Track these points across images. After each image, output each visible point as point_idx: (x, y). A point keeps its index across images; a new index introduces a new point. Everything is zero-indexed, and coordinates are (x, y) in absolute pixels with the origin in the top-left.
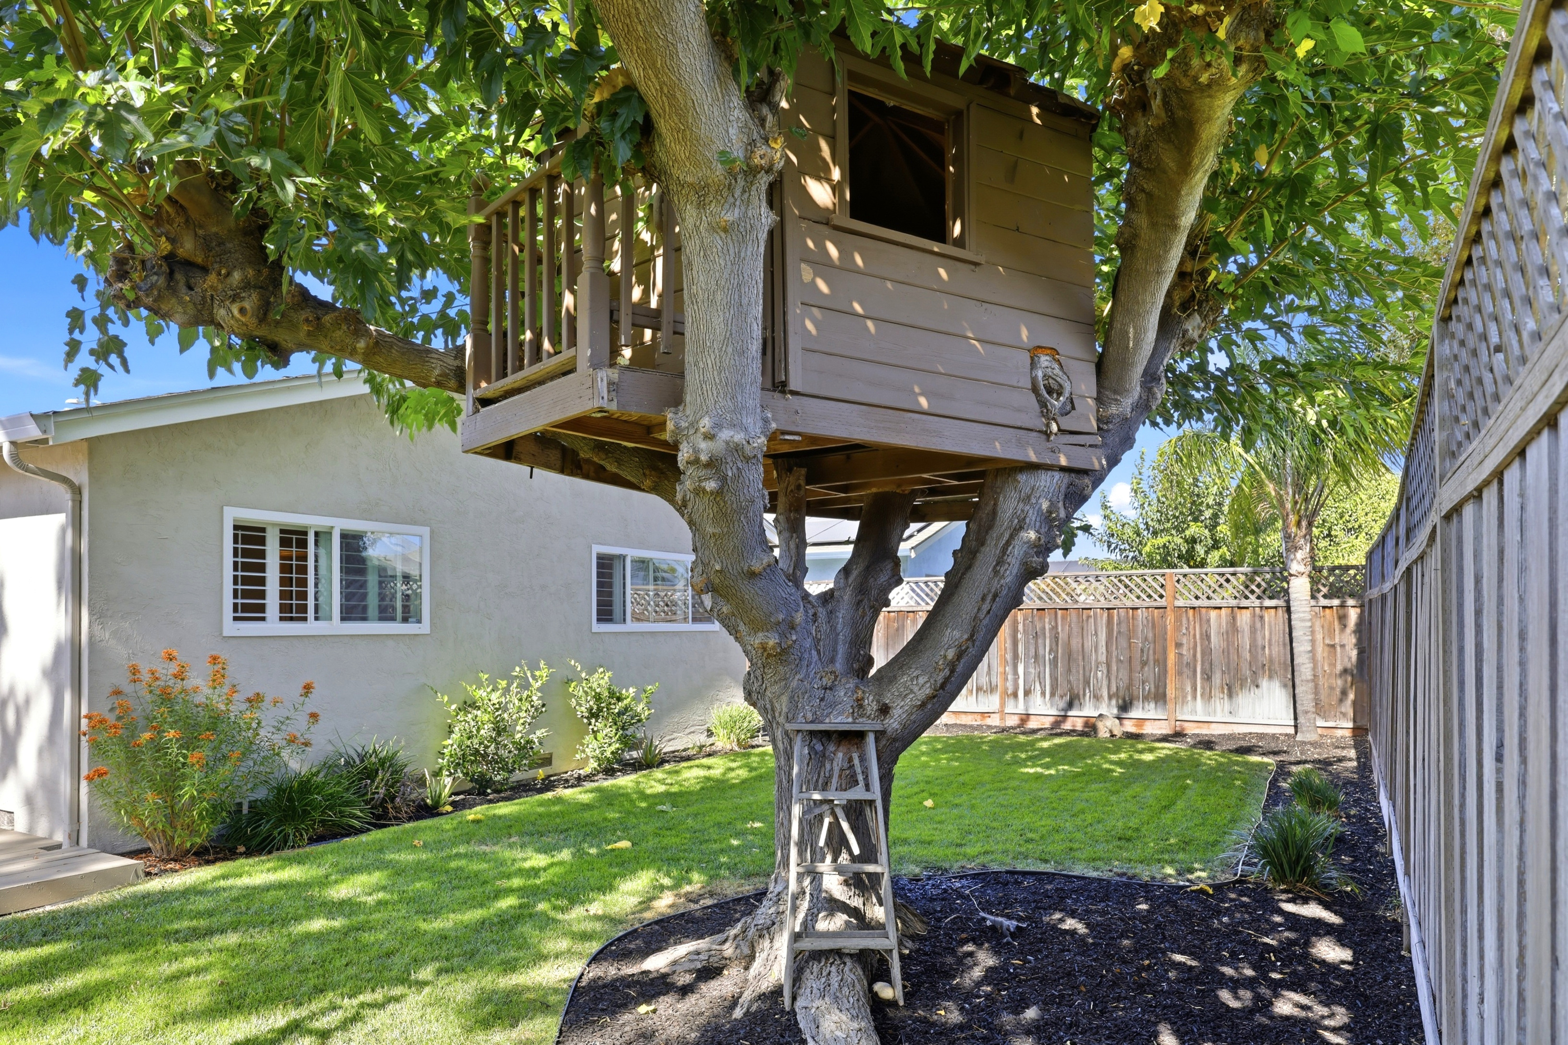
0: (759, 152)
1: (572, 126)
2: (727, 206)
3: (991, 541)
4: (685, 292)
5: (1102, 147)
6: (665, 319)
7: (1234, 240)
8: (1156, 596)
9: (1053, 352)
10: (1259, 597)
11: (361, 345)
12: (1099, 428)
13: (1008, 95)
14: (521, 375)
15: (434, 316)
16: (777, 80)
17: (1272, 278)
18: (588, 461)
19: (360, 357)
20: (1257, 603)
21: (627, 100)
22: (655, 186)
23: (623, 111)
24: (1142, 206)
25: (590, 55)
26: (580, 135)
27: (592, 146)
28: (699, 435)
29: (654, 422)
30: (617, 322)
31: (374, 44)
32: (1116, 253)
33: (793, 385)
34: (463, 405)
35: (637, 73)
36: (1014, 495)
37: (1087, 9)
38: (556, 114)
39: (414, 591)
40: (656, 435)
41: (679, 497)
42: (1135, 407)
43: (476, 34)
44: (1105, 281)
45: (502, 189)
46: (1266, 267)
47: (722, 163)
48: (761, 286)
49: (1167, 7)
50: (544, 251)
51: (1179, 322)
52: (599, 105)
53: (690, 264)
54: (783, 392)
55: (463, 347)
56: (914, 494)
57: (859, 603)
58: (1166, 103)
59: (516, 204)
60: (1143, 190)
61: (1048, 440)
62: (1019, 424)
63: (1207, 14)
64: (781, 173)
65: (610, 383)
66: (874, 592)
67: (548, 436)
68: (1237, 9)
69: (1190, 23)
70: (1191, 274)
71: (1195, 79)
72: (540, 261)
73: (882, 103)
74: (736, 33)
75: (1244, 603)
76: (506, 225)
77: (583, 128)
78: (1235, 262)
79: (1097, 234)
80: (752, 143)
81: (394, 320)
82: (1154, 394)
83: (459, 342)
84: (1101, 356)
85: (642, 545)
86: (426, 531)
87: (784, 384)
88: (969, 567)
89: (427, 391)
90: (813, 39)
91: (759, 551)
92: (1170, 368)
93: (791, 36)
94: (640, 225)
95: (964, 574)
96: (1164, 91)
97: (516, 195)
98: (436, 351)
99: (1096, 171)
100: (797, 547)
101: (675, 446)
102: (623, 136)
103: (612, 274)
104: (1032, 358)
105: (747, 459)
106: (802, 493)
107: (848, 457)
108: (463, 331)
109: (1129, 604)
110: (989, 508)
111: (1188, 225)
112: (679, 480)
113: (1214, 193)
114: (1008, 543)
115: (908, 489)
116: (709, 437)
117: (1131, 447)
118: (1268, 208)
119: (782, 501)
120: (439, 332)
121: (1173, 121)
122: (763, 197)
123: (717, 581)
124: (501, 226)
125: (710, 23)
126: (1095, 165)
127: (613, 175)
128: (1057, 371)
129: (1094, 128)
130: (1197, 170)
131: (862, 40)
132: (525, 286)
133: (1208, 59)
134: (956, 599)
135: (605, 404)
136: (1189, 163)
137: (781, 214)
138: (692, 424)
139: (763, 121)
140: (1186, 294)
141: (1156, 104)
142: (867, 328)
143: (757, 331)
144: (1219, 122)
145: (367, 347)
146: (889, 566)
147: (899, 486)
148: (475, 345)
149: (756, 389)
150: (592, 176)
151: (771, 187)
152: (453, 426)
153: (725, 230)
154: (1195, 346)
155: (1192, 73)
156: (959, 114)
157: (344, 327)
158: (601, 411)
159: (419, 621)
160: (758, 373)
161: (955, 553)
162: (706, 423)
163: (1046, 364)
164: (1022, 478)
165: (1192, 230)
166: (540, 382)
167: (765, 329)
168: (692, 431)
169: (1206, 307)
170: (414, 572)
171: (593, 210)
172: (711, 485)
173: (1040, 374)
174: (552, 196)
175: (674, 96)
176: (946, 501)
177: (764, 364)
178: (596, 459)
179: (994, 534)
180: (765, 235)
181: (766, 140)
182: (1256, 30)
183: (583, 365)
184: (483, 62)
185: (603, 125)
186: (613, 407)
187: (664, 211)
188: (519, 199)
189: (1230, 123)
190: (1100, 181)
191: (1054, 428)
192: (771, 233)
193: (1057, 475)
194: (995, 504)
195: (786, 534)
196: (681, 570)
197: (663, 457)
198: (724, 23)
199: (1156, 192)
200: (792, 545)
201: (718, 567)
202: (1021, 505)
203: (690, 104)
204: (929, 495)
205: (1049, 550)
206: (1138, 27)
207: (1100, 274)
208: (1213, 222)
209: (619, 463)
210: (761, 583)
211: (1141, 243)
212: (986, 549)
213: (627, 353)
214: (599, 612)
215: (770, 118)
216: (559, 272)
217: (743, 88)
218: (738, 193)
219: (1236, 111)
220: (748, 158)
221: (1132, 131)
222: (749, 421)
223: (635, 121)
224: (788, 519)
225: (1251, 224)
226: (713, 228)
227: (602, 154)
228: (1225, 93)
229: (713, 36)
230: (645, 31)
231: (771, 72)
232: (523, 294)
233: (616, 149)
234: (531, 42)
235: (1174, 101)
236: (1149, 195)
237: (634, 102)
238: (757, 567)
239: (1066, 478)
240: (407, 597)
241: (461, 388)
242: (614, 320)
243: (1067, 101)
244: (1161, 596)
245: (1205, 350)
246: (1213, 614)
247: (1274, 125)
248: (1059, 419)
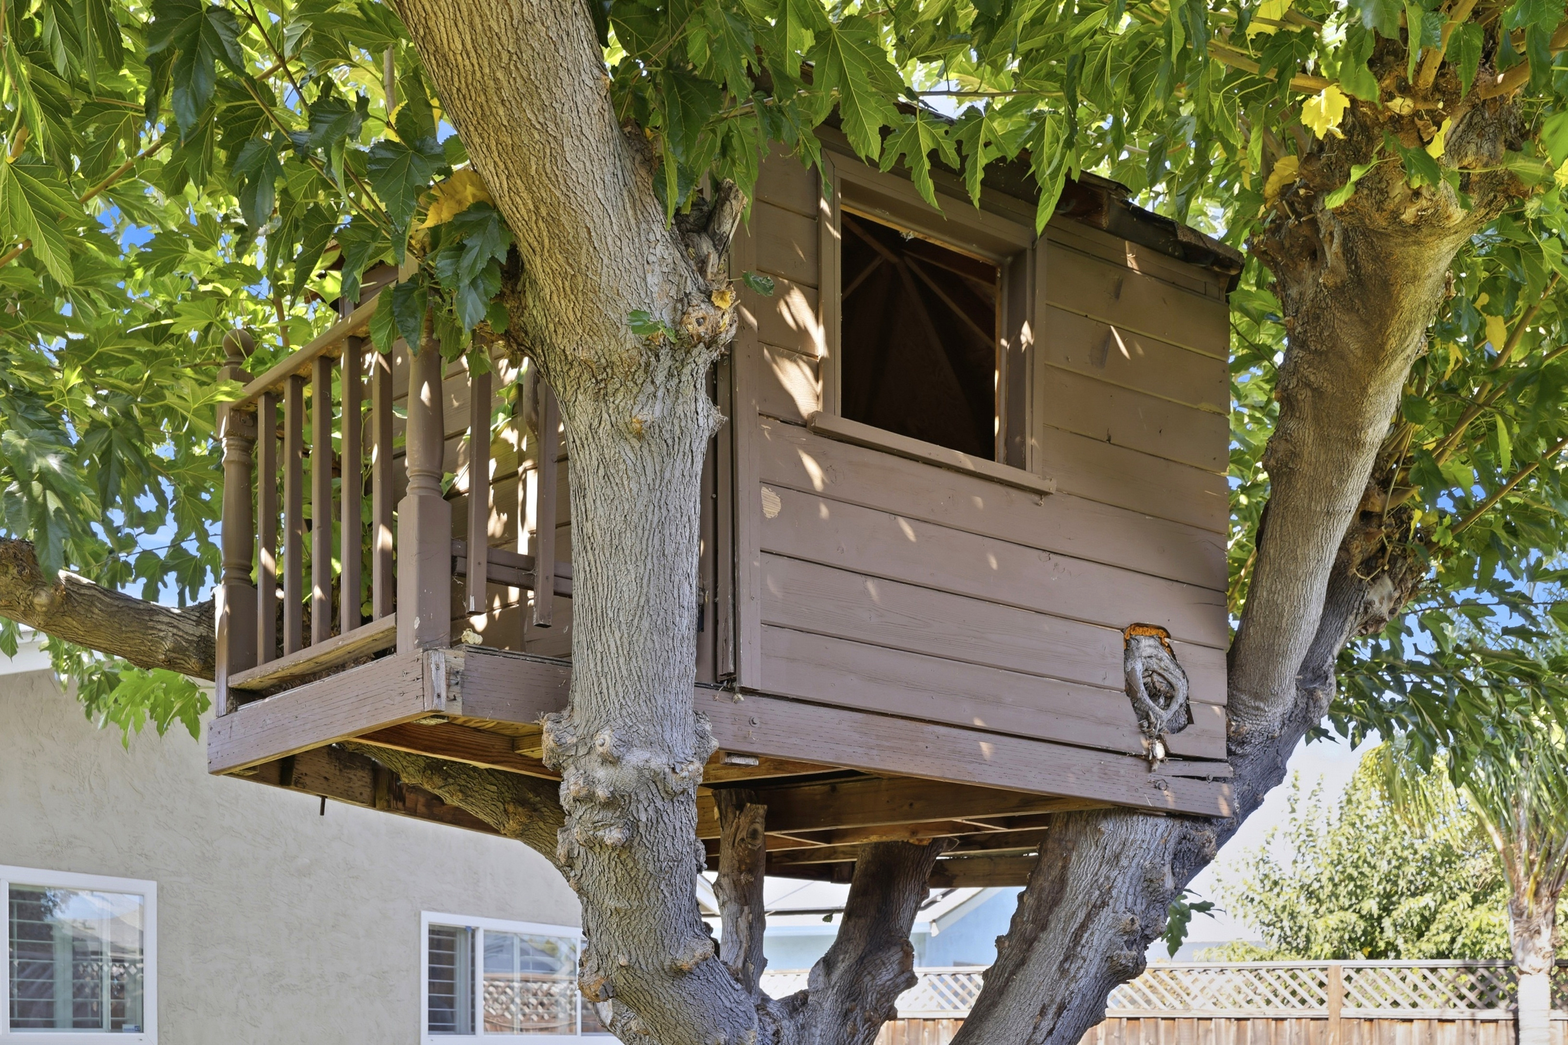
0: (695, 314)
1: (389, 260)
2: (642, 398)
3: (1056, 924)
4: (574, 530)
5: (1246, 312)
6: (541, 571)
7: (1449, 464)
8: (1313, 1002)
9: (1162, 633)
10: (1471, 1005)
11: (42, 599)
12: (1230, 752)
13: (1099, 227)
14: (304, 654)
15: (162, 554)
16: (727, 199)
17: (1507, 526)
18: (415, 789)
19: (40, 619)
20: (1468, 1013)
21: (480, 225)
22: (526, 360)
23: (474, 243)
24: (1307, 409)
25: (419, 151)
26: (404, 276)
27: (423, 295)
28: (594, 756)
29: (522, 731)
30: (463, 576)
31: (59, 122)
32: (1263, 476)
33: (746, 680)
34: (211, 695)
35: (497, 184)
36: (1094, 852)
37: (1227, 98)
38: (363, 245)
39: (133, 977)
40: (526, 752)
41: (561, 851)
42: (1288, 720)
43: (229, 110)
44: (1245, 519)
45: (276, 353)
46: (1498, 506)
47: (635, 330)
48: (696, 525)
49: (1353, 101)
50: (344, 453)
51: (1360, 588)
52: (435, 232)
53: (582, 489)
54: (731, 690)
55: (211, 604)
56: (936, 845)
57: (846, 1015)
58: (1348, 251)
59: (298, 380)
60: (1308, 385)
61: (1150, 770)
62: (1105, 744)
63: (1416, 114)
64: (730, 346)
65: (452, 673)
66: (871, 998)
67: (351, 748)
68: (1463, 110)
69: (1389, 127)
70: (1380, 516)
71: (1395, 216)
72: (337, 471)
73: (897, 233)
74: (659, 122)
75: (1450, 1014)
76: (281, 414)
77: (409, 267)
78: (1451, 495)
79: (1235, 445)
80: (684, 300)
81: (97, 557)
82: (1316, 701)
83: (204, 596)
84: (1238, 637)
85: (503, 912)
86: (150, 887)
87: (732, 678)
88: (1022, 963)
89: (152, 673)
90: (785, 133)
91: (689, 938)
92: (1345, 658)
93: (750, 125)
94: (501, 420)
95: (1013, 973)
96: (1345, 231)
97: (299, 366)
98: (167, 611)
99: (1236, 350)
100: (750, 927)
101: (557, 771)
102: (473, 283)
103: (453, 494)
104: (1127, 642)
105: (672, 796)
106: (759, 842)
107: (834, 789)
108: (209, 578)
109: (1271, 1012)
110: (1055, 873)
111: (1378, 441)
112: (561, 824)
113: (1419, 389)
114: (1083, 927)
115: (926, 838)
116: (611, 760)
117: (1280, 781)
118: (1503, 414)
119: (726, 854)
120: (171, 577)
121: (1358, 279)
122: (702, 383)
123: (621, 981)
124: (273, 414)
125: (616, 105)
126: (1234, 339)
127: (458, 341)
128: (1167, 661)
129: (1233, 283)
130: (1394, 354)
131: (866, 140)
132: (313, 512)
133: (1416, 184)
134: (999, 1012)
135: (442, 705)
136: (1382, 346)
137: (731, 411)
138: (583, 740)
139: (702, 265)
140: (1374, 546)
141: (1333, 251)
142: (866, 592)
143: (689, 596)
144: (1429, 283)
145: (52, 602)
146: (896, 956)
147: (914, 833)
148: (230, 599)
149: (687, 686)
150: (423, 341)
151: (715, 367)
152: (194, 730)
153: (640, 436)
154: (1382, 628)
155: (1390, 206)
156: (1019, 255)
157: (13, 571)
158: (437, 715)
159: (140, 1029)
160: (690, 661)
161: (999, 941)
162: (606, 739)
163: (1149, 651)
164: (1107, 826)
165: (1384, 446)
166: (338, 667)
167: (702, 589)
168: (582, 751)
169: (1402, 567)
170: (131, 942)
171: (425, 393)
172: (613, 835)
173: (1139, 667)
174: (356, 368)
175: (556, 221)
176: (989, 857)
177: (699, 647)
178: (427, 787)
179: (1062, 912)
180: (704, 444)
181: (708, 295)
182: (1494, 141)
183: (406, 642)
184: (243, 156)
185: (441, 264)
186: (456, 710)
187: (541, 397)
188: (302, 372)
189: (1448, 284)
190: (1242, 364)
191: (1160, 751)
192: (714, 442)
193: (1163, 824)
194: (1065, 867)
195: (733, 907)
196: (564, 949)
197: (537, 785)
198: (640, 102)
199: (1329, 388)
200: (743, 924)
201: (623, 961)
202: (1105, 869)
203: (584, 234)
204: (962, 847)
205: (1147, 939)
206: (1308, 130)
207: (1236, 507)
208: (1416, 434)
209: (465, 792)
210: (692, 985)
211: (1305, 468)
212: (1047, 937)
213: (480, 622)
214: (432, 1017)
215: (713, 258)
216: (368, 490)
217: (671, 212)
218: (660, 378)
219: (1457, 263)
220: (678, 324)
221: (1294, 292)
222: (674, 737)
223: (493, 259)
224: (736, 884)
225: (1475, 438)
226: (619, 433)
227: (440, 308)
228: (1440, 237)
229: (622, 125)
230: (511, 116)
231: (717, 186)
232: (309, 523)
233: (462, 303)
234: (322, 128)
235: (1361, 248)
236: (1318, 393)
237: (492, 228)
238: (685, 960)
239: (1177, 829)
240: (119, 990)
241: (208, 670)
242: (458, 575)
243: (1194, 241)
244: (1322, 1002)
245: (1398, 630)
246: (1401, 1028)
247: (1515, 288)
248: (1168, 738)
